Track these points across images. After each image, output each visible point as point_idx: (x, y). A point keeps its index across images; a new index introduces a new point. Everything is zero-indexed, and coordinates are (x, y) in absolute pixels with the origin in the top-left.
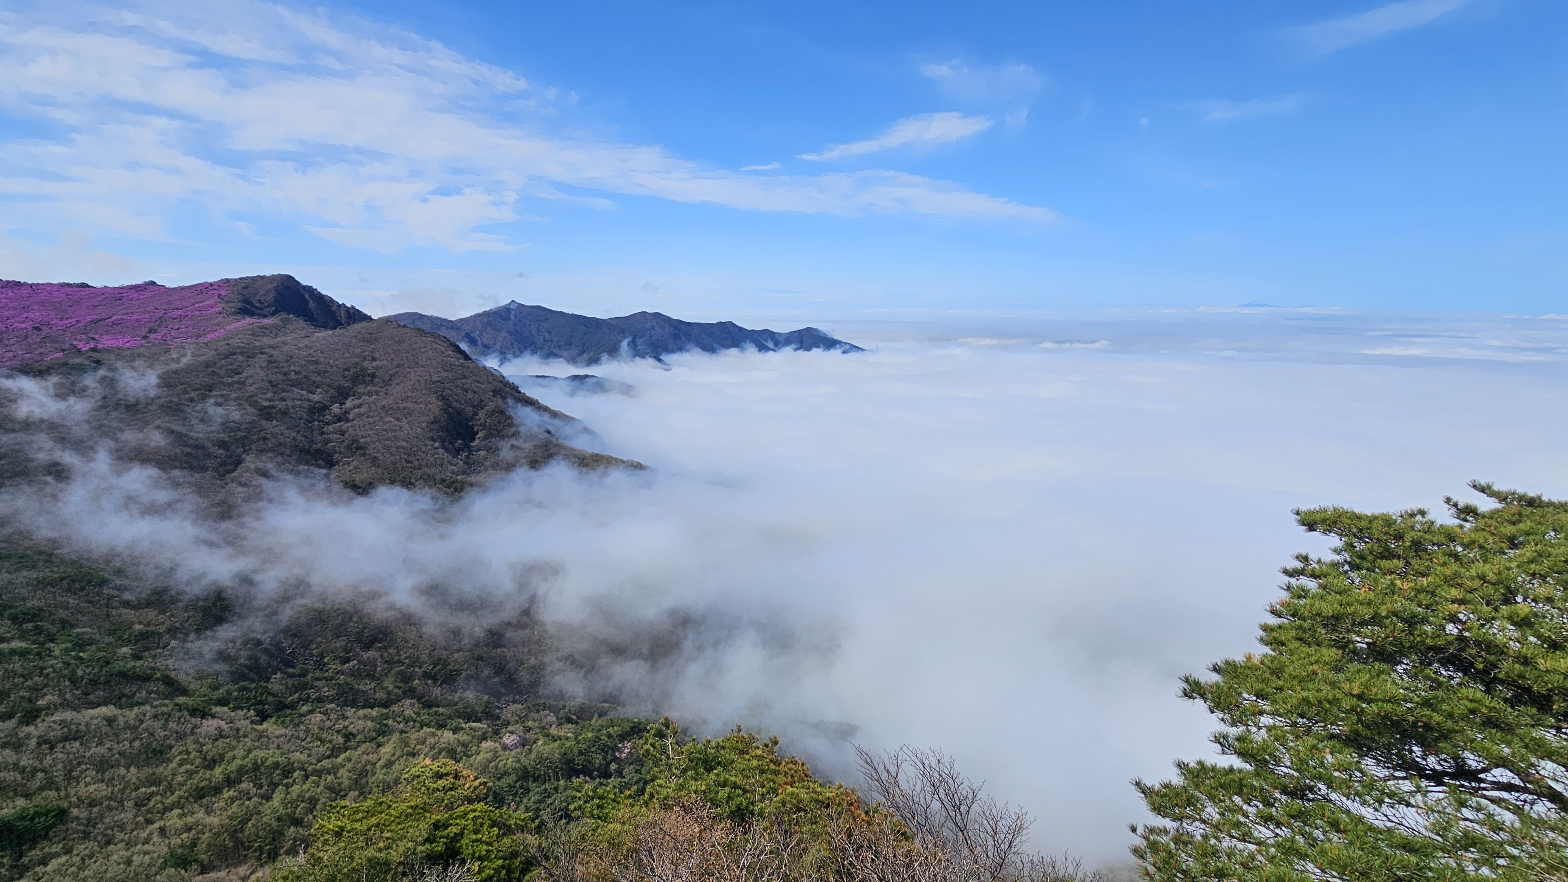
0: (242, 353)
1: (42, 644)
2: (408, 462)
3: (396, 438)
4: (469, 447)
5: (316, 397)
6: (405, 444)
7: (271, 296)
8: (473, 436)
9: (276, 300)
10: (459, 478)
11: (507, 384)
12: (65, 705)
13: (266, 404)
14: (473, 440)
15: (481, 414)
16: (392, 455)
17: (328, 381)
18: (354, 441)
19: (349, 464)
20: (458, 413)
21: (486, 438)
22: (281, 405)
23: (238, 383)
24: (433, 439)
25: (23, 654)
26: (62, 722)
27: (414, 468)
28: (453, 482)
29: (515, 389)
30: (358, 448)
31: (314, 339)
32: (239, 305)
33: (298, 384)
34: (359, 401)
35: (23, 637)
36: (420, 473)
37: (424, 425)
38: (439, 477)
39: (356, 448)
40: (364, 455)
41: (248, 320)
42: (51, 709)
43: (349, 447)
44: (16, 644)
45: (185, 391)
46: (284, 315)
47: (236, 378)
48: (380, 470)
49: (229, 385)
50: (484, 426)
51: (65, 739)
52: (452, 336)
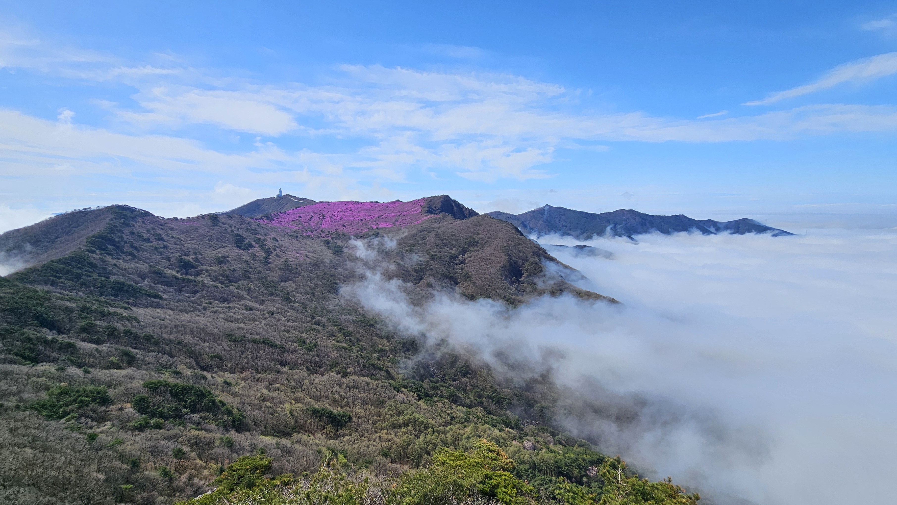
0: (426, 231)
1: (351, 346)
2: (489, 286)
3: (485, 273)
4: (519, 281)
5: (453, 252)
6: (489, 277)
7: (439, 206)
8: (521, 275)
9: (441, 207)
10: (513, 297)
11: (540, 249)
12: (355, 373)
13: (433, 254)
14: (521, 277)
15: (526, 264)
16: (482, 282)
17: (458, 244)
18: (467, 274)
19: (463, 284)
20: (515, 263)
21: (527, 277)
22: (439, 254)
23: (424, 243)
24: (501, 275)
25: (345, 349)
26: (354, 380)
27: (492, 290)
28: (509, 299)
29: (545, 251)
30: (468, 277)
31: (454, 224)
32: (427, 209)
33: (446, 245)
34: (470, 255)
35: (346, 343)
36: (494, 292)
37: (498, 268)
38: (503, 295)
39: (467, 277)
40: (470, 280)
41: (430, 216)
42: (351, 374)
43: (464, 277)
44: (344, 345)
45: (405, 247)
46: (443, 213)
47: (423, 241)
48: (476, 289)
49: (420, 244)
50: (527, 270)
51: (354, 387)
52: (515, 223)
